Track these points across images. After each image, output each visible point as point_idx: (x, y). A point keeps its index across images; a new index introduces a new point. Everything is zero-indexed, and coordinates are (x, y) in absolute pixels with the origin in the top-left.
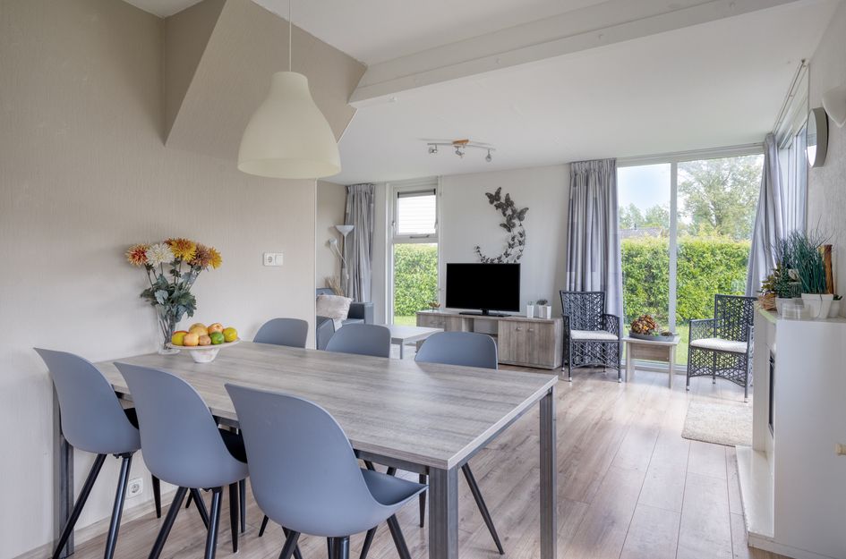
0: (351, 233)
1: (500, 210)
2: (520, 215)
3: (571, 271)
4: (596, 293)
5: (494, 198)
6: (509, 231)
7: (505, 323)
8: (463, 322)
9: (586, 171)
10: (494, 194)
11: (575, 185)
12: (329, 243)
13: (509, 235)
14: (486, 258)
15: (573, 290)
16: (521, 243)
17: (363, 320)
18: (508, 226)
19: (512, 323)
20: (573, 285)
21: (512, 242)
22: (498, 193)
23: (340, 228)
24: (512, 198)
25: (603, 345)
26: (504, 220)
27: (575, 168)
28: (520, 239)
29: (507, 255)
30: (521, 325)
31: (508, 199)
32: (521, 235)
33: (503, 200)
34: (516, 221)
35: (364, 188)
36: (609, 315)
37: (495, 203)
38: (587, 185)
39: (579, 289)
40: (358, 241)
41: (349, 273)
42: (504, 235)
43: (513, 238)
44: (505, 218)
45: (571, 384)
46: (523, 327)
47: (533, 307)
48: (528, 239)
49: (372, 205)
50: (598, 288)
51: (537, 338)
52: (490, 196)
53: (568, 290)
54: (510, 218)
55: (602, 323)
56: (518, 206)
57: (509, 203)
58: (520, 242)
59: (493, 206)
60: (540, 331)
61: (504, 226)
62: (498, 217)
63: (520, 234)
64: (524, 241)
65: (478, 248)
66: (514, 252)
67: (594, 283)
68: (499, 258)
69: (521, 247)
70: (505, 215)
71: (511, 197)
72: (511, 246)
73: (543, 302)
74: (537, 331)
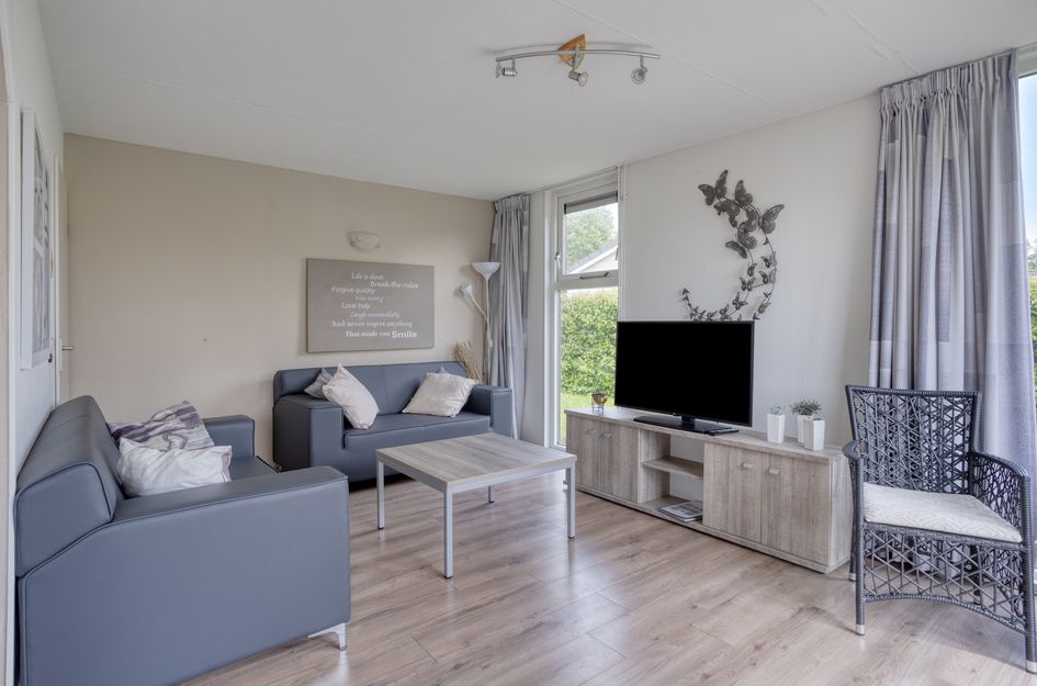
0: (496, 275)
1: (726, 216)
2: (766, 221)
3: (880, 338)
4: (948, 395)
5: (712, 193)
6: (744, 255)
7: (718, 448)
8: (641, 437)
9: (924, 99)
10: (713, 185)
11: (892, 138)
12: (460, 292)
13: (745, 263)
14: (700, 311)
15: (886, 384)
16: (766, 279)
17: (488, 418)
18: (742, 246)
19: (732, 451)
20: (886, 371)
21: (747, 279)
22: (722, 182)
23: (478, 266)
24: (749, 189)
25: (973, 549)
26: (732, 234)
27: (891, 97)
28: (767, 271)
29: (738, 304)
30: (752, 457)
31: (740, 191)
32: (768, 262)
33: (730, 195)
34: (757, 235)
35: (514, 202)
36: (991, 460)
37: (716, 201)
38: (925, 133)
39: (902, 383)
40: (505, 287)
41: (493, 338)
42: (735, 264)
43: (751, 270)
44: (736, 230)
45: (862, 643)
46: (756, 464)
47: (781, 419)
48: (783, 270)
49: (525, 228)
50: (956, 383)
51: (787, 492)
52: (705, 189)
53: (873, 383)
54: (745, 229)
55: (967, 475)
56: (761, 204)
57: (743, 198)
58: (764, 276)
59: (712, 210)
60: (793, 477)
61: (732, 245)
62: (720, 229)
63: (766, 260)
64: (773, 273)
65: (685, 291)
66: (753, 298)
67: (946, 369)
68: (723, 312)
69: (767, 288)
70: (734, 224)
71: (746, 186)
72: (746, 286)
73: (807, 409)
74: (787, 478)
